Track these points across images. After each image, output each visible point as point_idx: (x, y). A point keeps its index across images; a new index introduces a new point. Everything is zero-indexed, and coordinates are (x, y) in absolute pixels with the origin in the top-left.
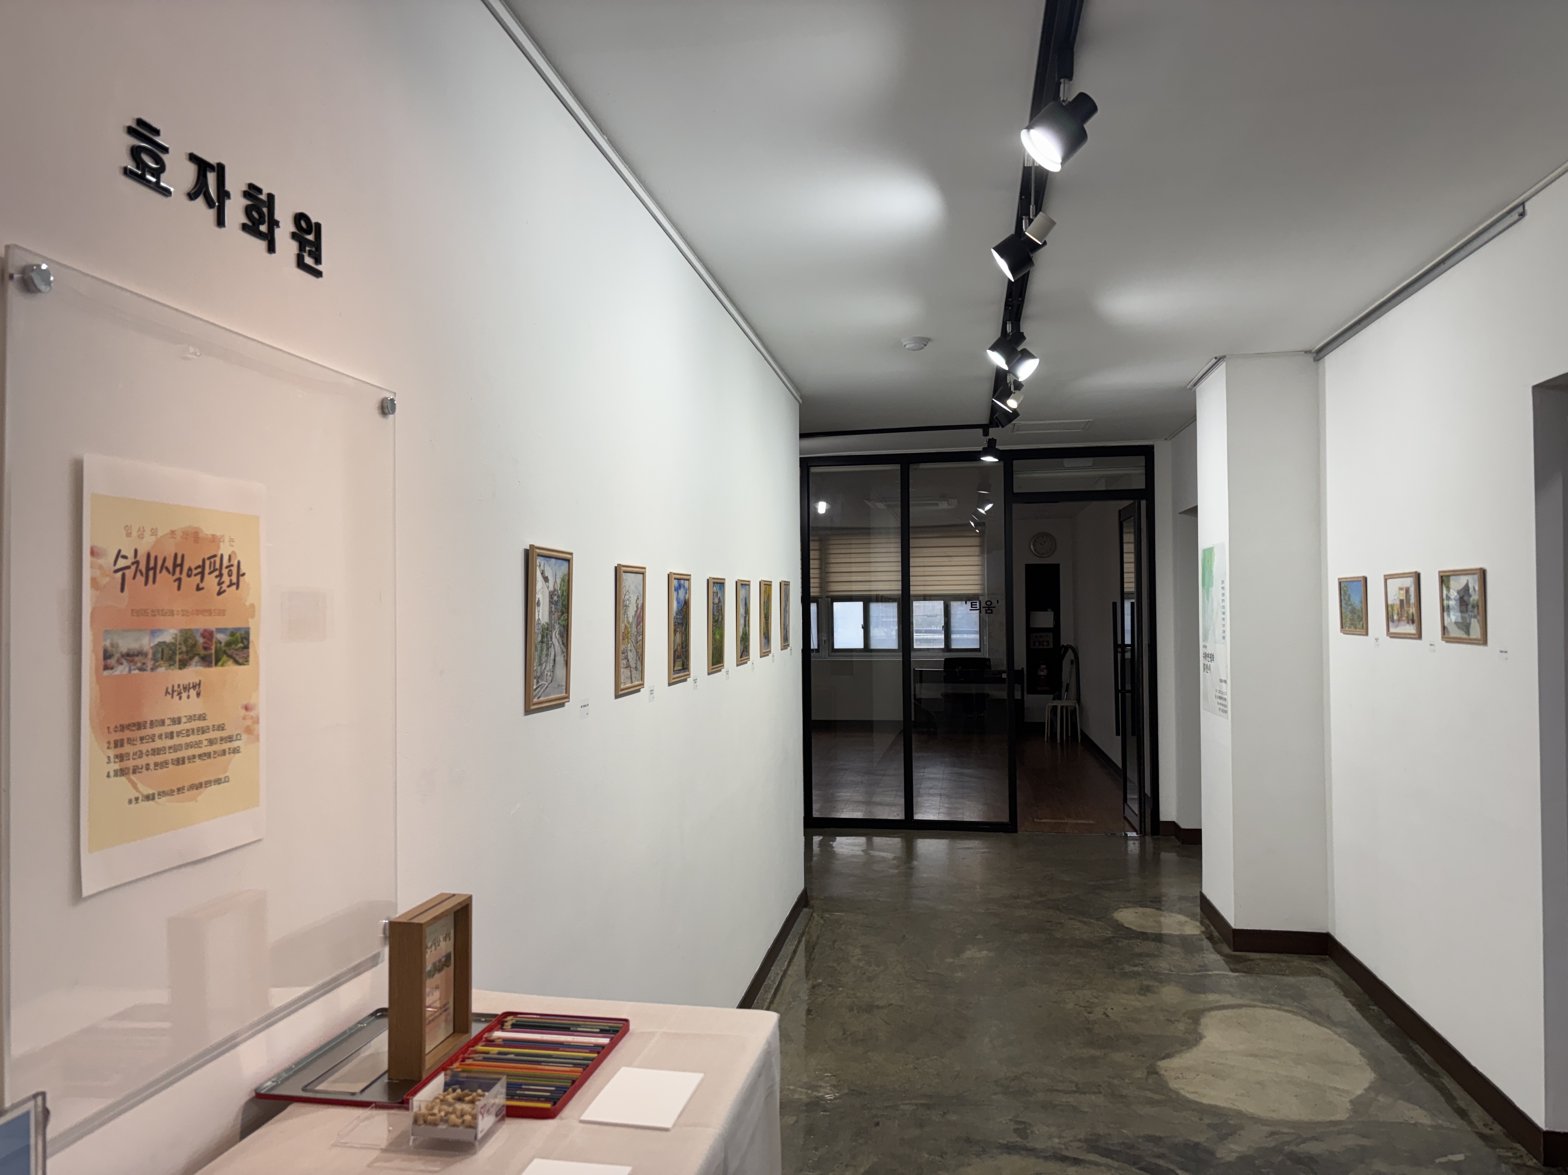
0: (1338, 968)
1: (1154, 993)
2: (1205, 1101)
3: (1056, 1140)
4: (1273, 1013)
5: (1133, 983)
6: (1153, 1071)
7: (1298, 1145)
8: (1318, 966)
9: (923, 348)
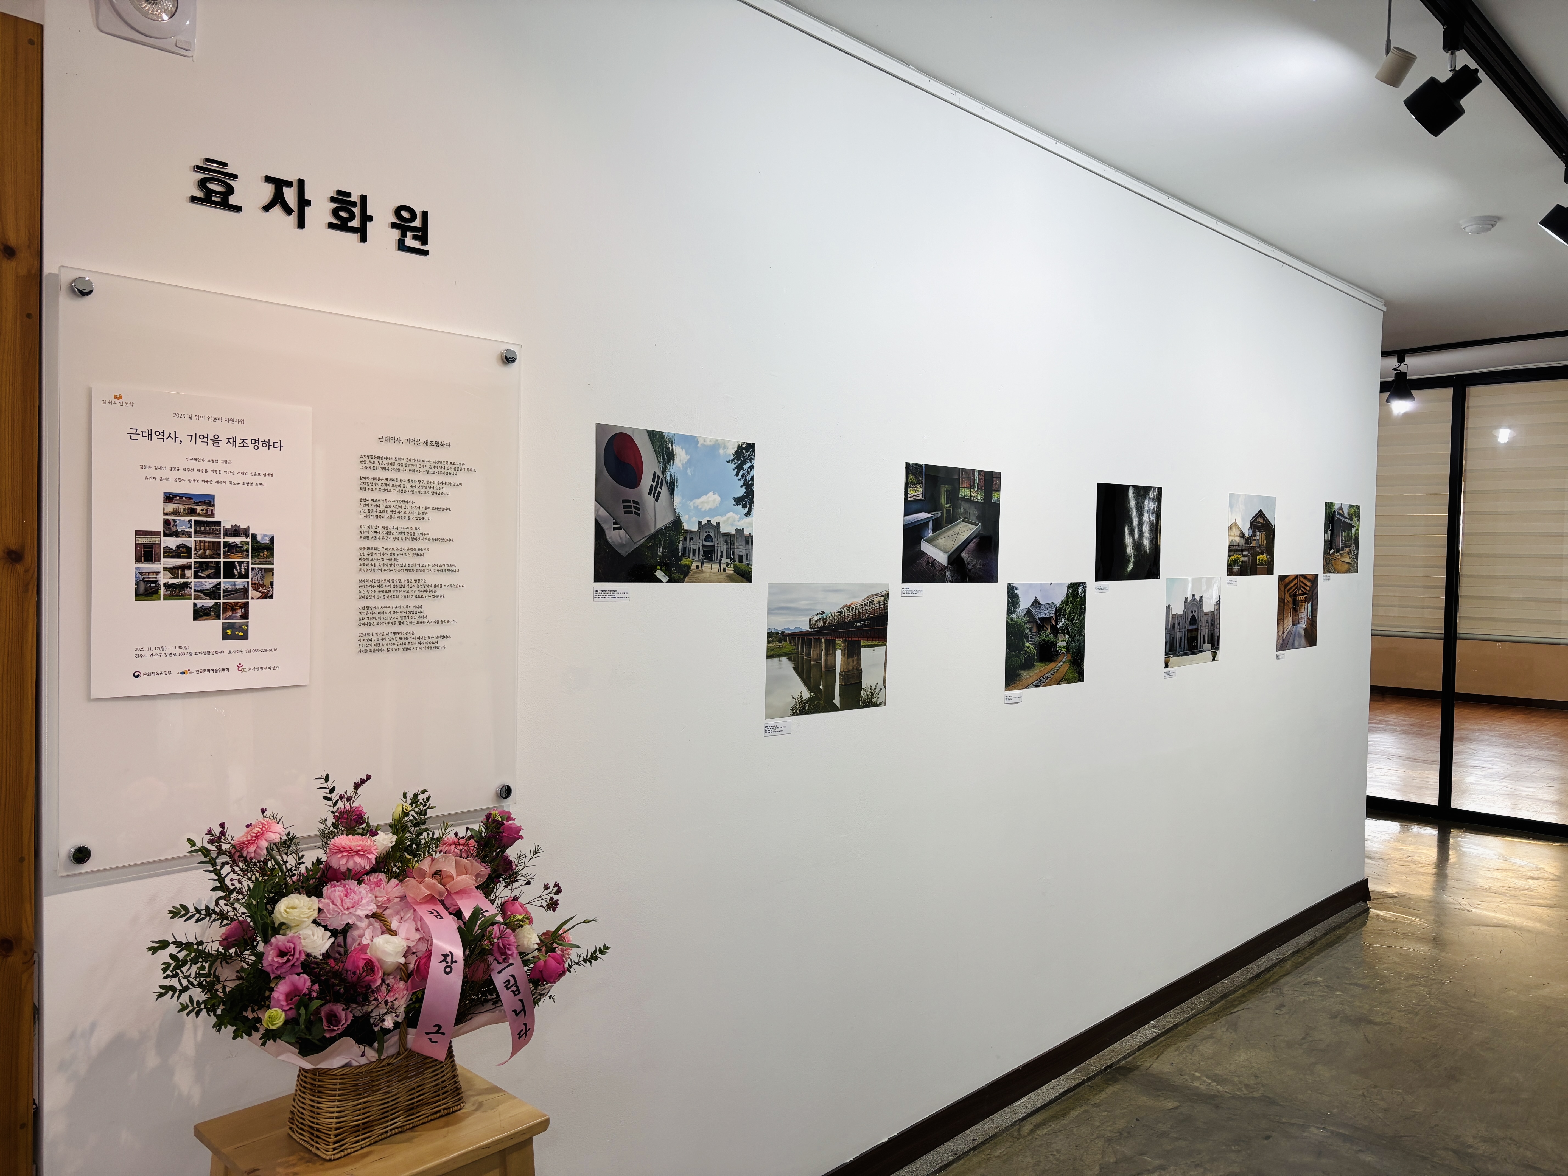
9: (1490, 229)
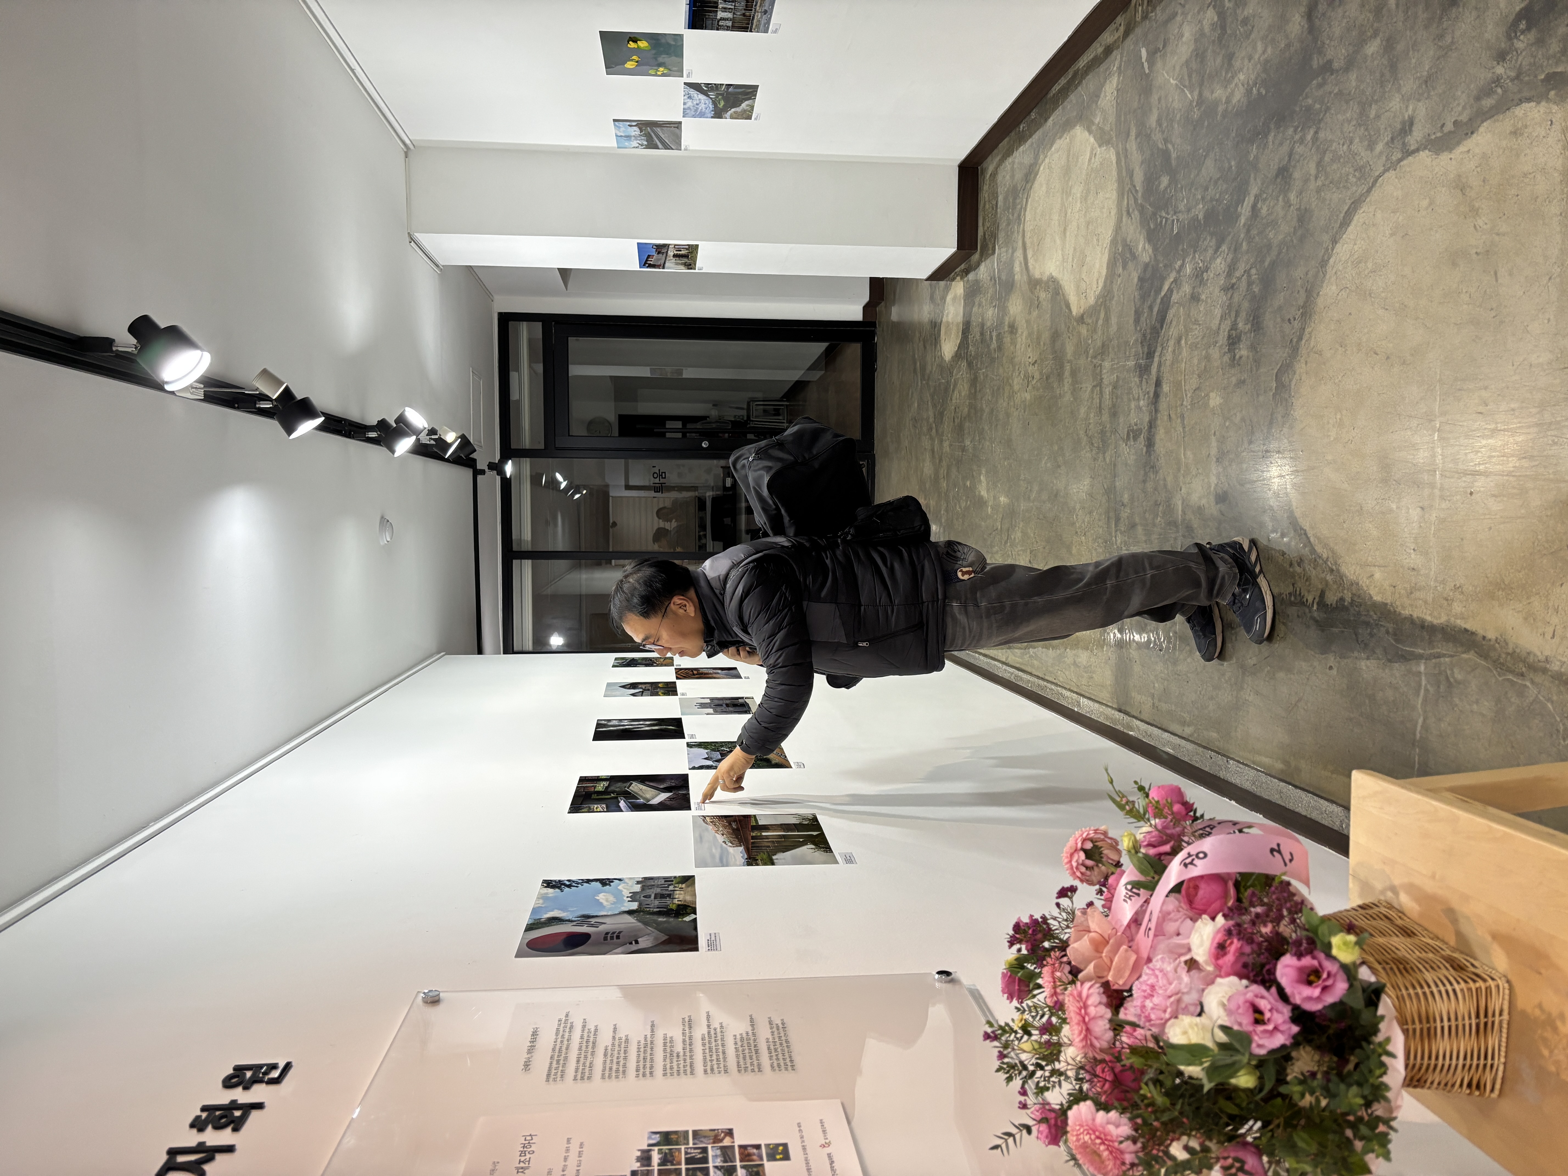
0: (989, 158)
1: (1014, 320)
2: (1104, 272)
3: (1142, 403)
4: (1029, 215)
5: (1007, 339)
6: (1081, 319)
7: (1137, 191)
8: (988, 176)
